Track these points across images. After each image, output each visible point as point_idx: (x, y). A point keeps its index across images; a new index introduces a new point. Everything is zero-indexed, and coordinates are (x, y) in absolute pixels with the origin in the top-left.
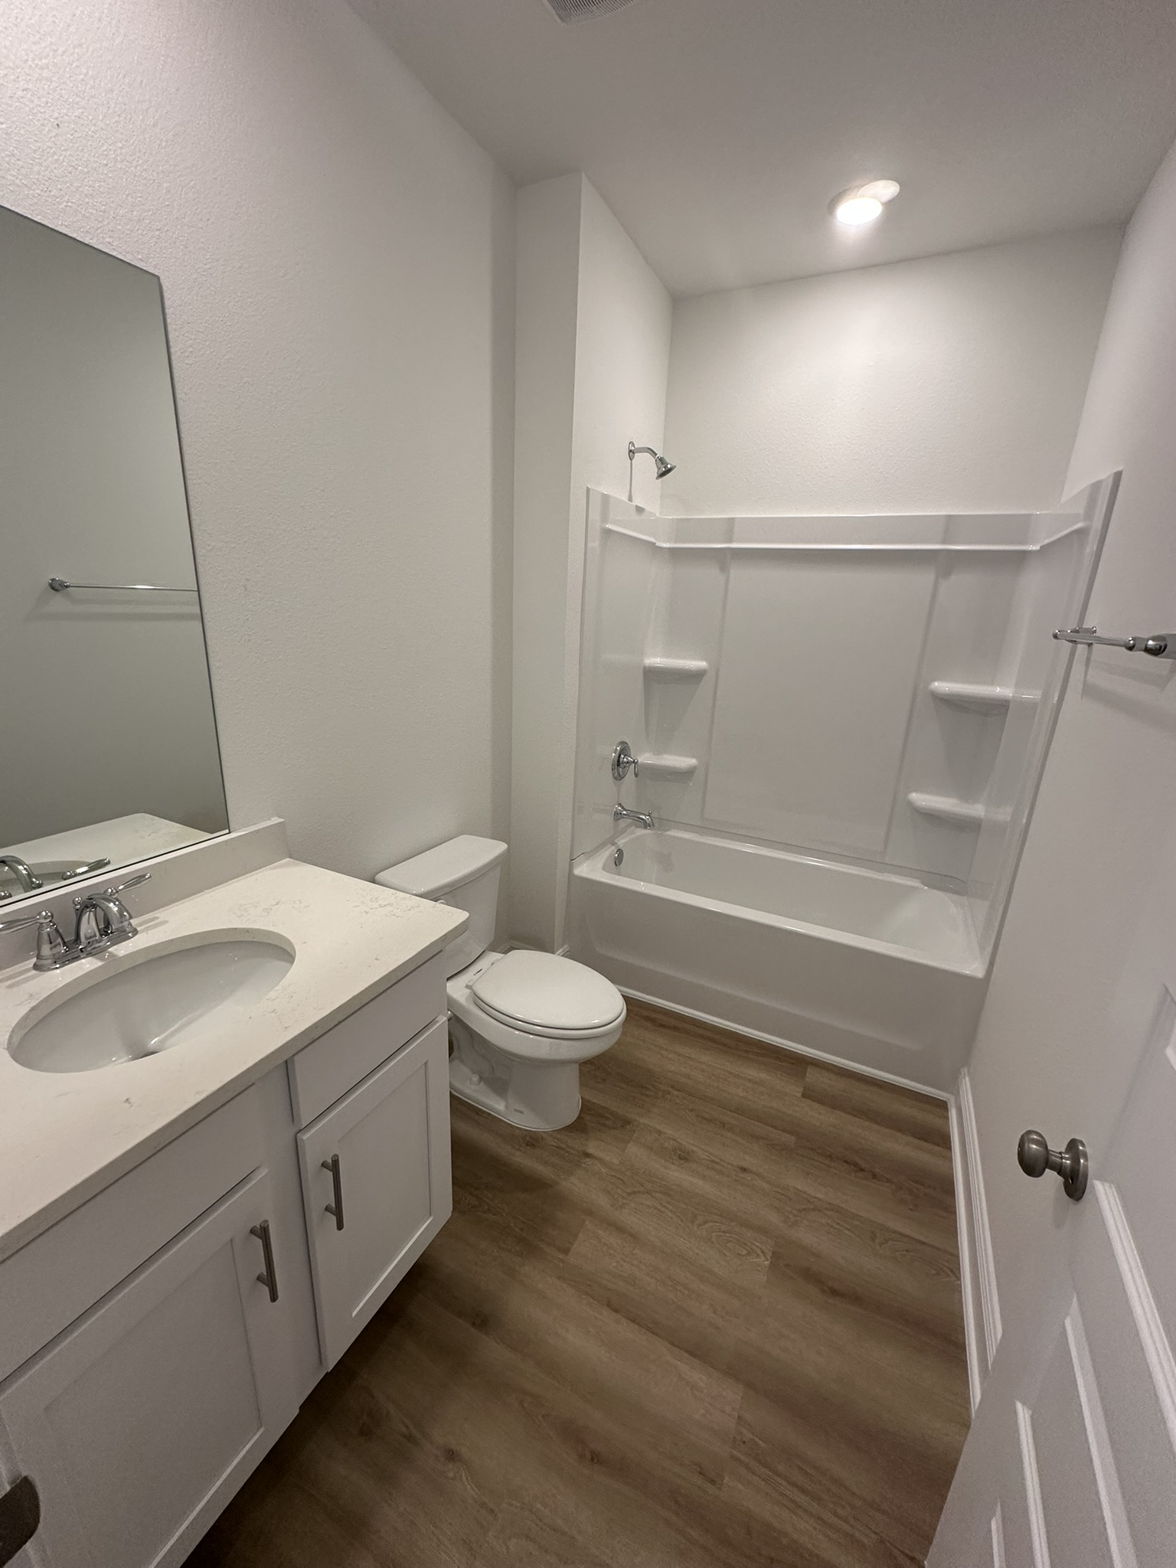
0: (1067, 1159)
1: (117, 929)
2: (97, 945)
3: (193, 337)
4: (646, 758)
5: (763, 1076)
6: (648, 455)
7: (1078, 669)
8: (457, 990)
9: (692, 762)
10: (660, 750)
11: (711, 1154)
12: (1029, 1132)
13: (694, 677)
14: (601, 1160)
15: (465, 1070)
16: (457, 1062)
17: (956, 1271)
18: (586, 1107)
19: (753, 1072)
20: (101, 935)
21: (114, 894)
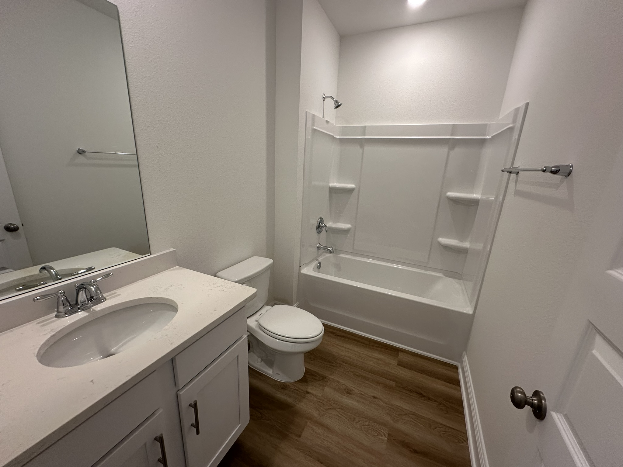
0: (535, 400)
1: (97, 298)
2: (86, 306)
3: (133, 35)
4: (330, 224)
5: (381, 356)
6: (331, 99)
7: (512, 185)
8: (252, 322)
9: (349, 226)
10: (335, 222)
11: (360, 391)
12: (516, 388)
13: (350, 191)
14: (314, 395)
15: (256, 357)
16: (252, 353)
17: (466, 440)
18: (307, 372)
19: (376, 355)
20: (88, 301)
21: (95, 282)
